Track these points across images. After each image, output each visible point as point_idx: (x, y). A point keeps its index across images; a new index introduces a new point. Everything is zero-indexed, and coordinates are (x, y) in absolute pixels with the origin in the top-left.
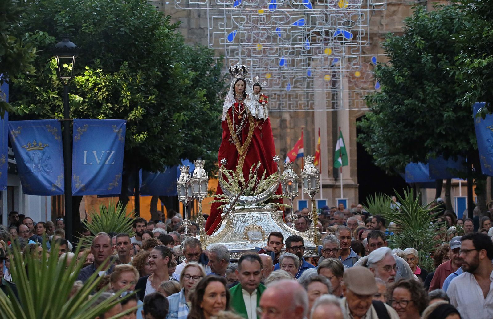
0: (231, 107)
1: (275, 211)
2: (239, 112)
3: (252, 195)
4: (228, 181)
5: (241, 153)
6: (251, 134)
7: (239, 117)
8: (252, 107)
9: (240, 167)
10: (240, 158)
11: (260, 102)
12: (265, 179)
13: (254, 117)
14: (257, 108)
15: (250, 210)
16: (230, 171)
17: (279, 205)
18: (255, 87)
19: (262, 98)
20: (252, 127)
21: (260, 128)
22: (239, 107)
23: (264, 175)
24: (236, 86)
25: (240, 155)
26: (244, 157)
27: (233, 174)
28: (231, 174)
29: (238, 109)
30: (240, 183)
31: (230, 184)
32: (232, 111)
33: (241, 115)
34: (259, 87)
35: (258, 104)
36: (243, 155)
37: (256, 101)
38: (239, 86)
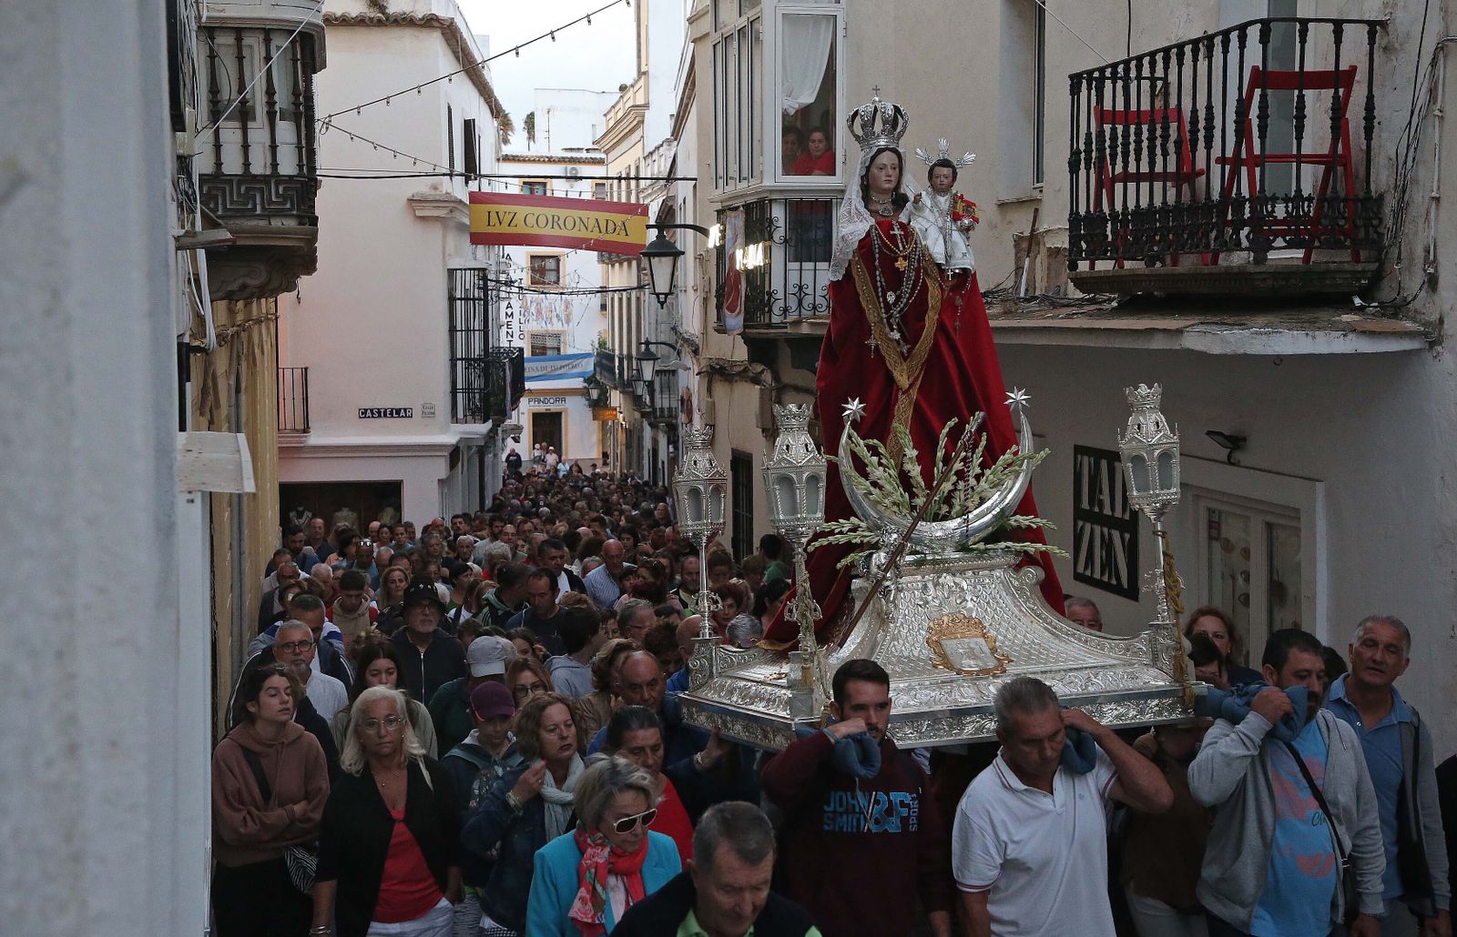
0: (868, 234)
1: (1017, 568)
2: (897, 247)
3: (945, 518)
4: (865, 475)
5: (903, 380)
7: (901, 264)
8: (933, 233)
9: (901, 428)
10: (901, 397)
11: (956, 217)
13: (939, 265)
14: (947, 237)
15: (940, 566)
16: (871, 442)
17: (1031, 547)
18: (936, 171)
19: (960, 208)
20: (934, 297)
21: (959, 301)
22: (897, 232)
23: (979, 452)
24: (874, 170)
25: (899, 389)
26: (914, 393)
27: (882, 450)
28: (874, 450)
29: (893, 238)
30: (905, 480)
31: (875, 484)
32: (871, 245)
33: (905, 258)
34: (946, 171)
35: (949, 224)
36: (911, 386)
37: (941, 213)
38: (884, 172)
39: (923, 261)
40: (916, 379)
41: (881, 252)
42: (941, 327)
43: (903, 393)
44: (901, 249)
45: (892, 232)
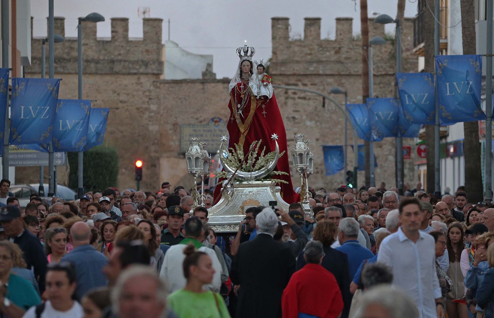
0: (235, 87)
1: (273, 187)
2: (241, 91)
3: (252, 171)
5: (242, 130)
6: (252, 112)
7: (242, 96)
8: (255, 86)
10: (242, 135)
11: (263, 81)
12: (264, 156)
13: (256, 96)
14: (259, 88)
15: (249, 186)
16: (231, 149)
17: (277, 181)
18: (259, 67)
19: (265, 79)
20: (253, 106)
21: (263, 106)
22: (242, 87)
23: (263, 151)
25: (241, 133)
26: (245, 134)
27: (233, 151)
29: (240, 89)
30: (239, 160)
32: (234, 90)
33: (243, 94)
34: (262, 68)
35: (261, 83)
36: (244, 132)
37: (259, 81)
38: (245, 67)
39: (250, 95)
40: (247, 129)
41: (236, 93)
42: (255, 114)
43: (242, 134)
44: (242, 92)
45: (240, 87)
